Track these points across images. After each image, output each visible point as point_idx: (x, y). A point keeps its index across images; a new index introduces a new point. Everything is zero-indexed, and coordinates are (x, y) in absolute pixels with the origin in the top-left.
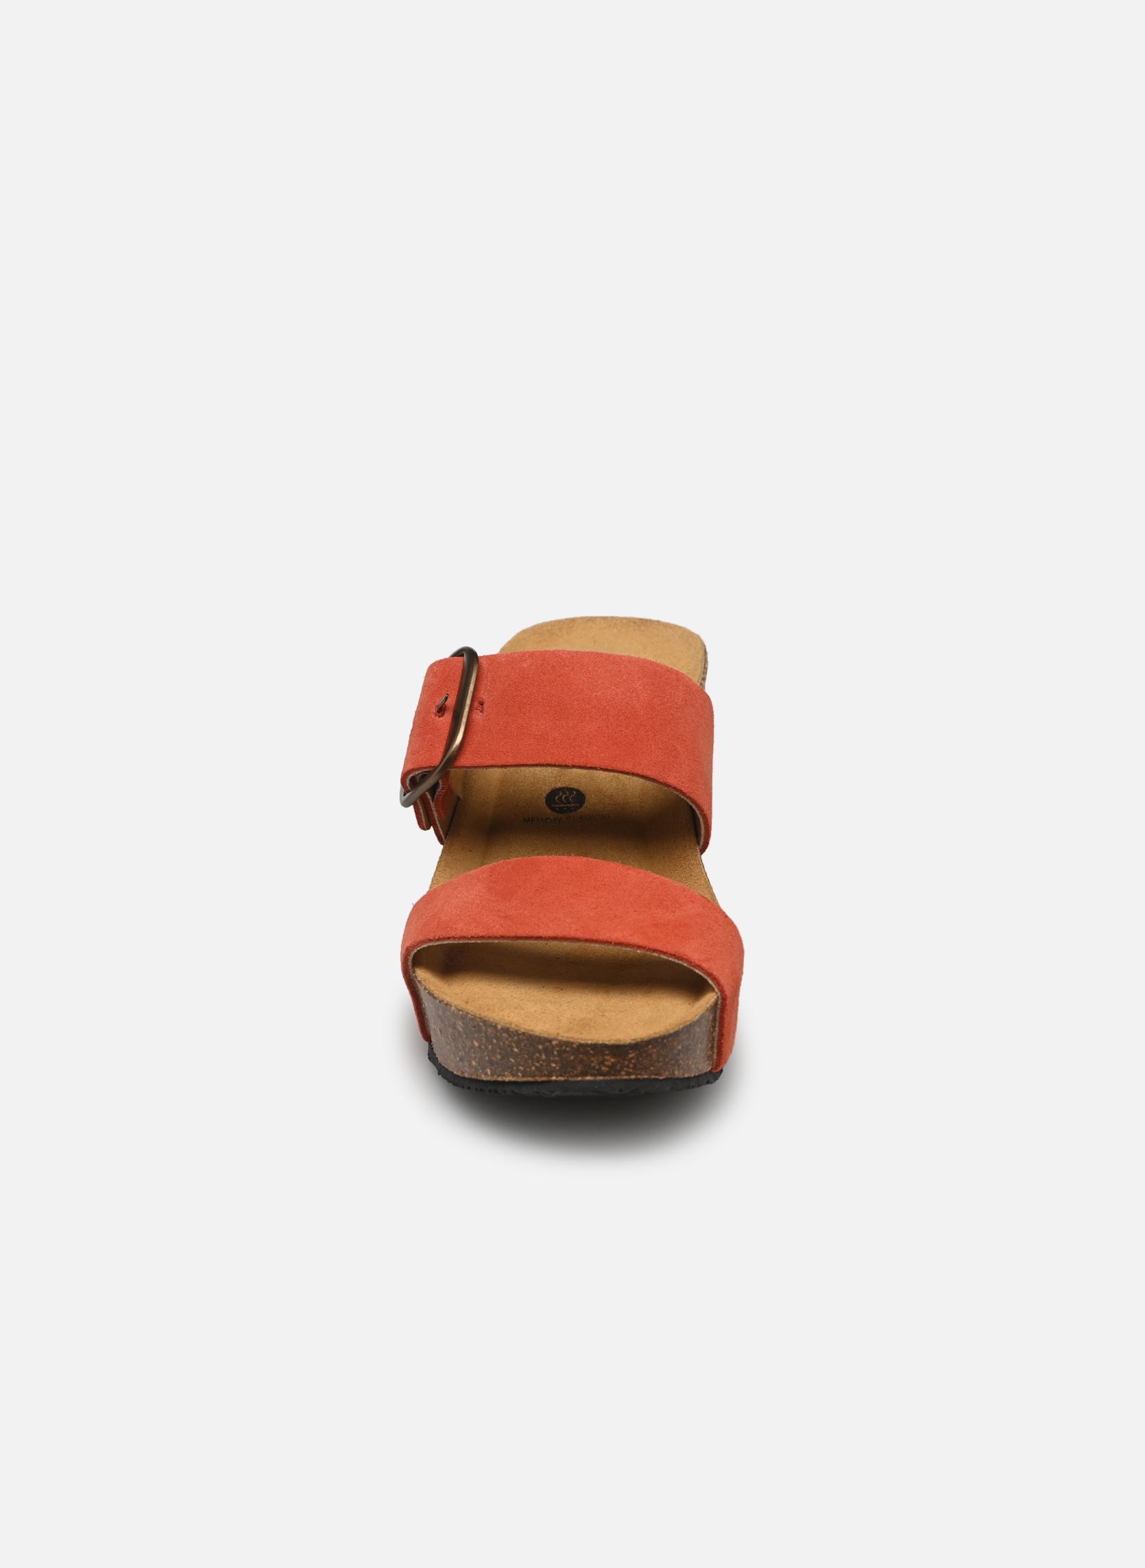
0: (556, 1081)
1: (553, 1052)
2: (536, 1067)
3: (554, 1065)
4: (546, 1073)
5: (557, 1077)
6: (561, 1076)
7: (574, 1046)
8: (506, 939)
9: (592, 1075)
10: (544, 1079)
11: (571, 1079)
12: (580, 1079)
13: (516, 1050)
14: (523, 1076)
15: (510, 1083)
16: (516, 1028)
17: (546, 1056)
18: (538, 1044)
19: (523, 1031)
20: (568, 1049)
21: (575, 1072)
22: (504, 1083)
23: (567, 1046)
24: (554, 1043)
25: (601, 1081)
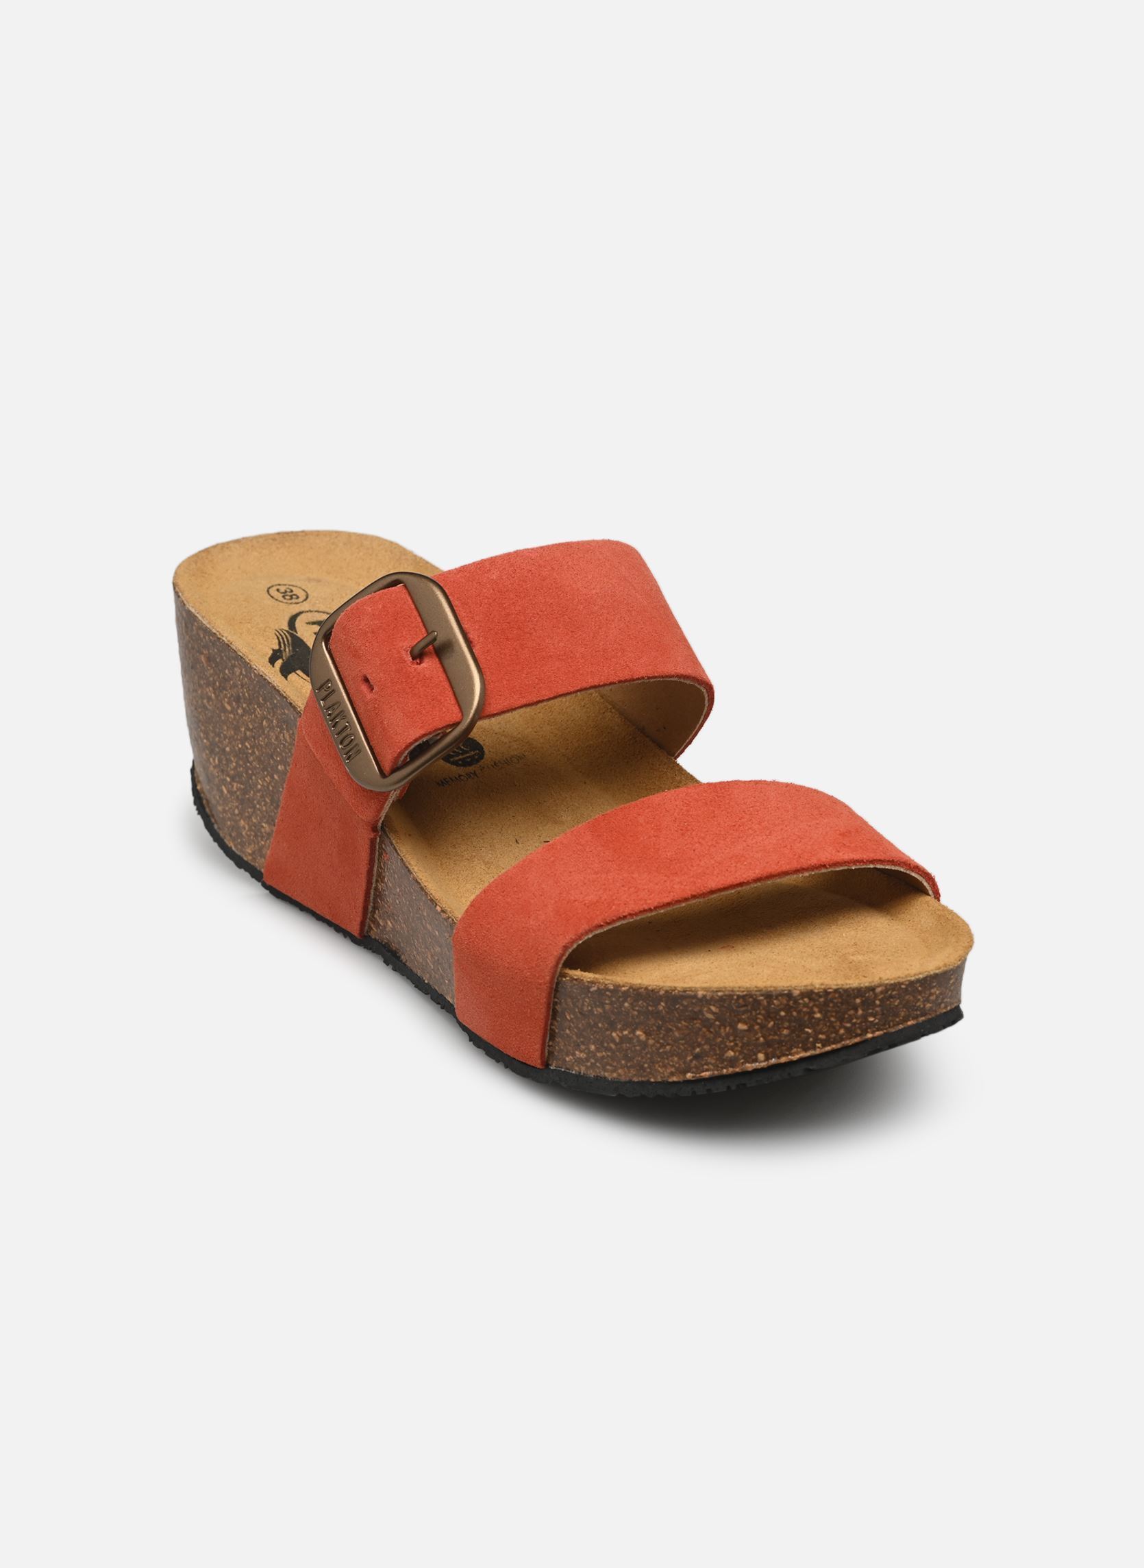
0: (873, 1038)
1: (874, 1002)
2: (846, 1028)
3: (871, 1019)
4: (859, 1031)
5: (873, 1032)
6: (878, 1030)
7: (903, 986)
8: (698, 898)
9: (913, 1019)
10: (857, 1040)
11: (892, 1030)
12: (901, 1026)
13: (818, 1015)
14: (824, 1046)
15: (801, 1060)
16: (823, 987)
17: (863, 1010)
18: (855, 1000)
19: (835, 987)
20: (894, 993)
21: (897, 1020)
22: (791, 1063)
23: (893, 990)
24: (879, 990)
25: (923, 1022)
